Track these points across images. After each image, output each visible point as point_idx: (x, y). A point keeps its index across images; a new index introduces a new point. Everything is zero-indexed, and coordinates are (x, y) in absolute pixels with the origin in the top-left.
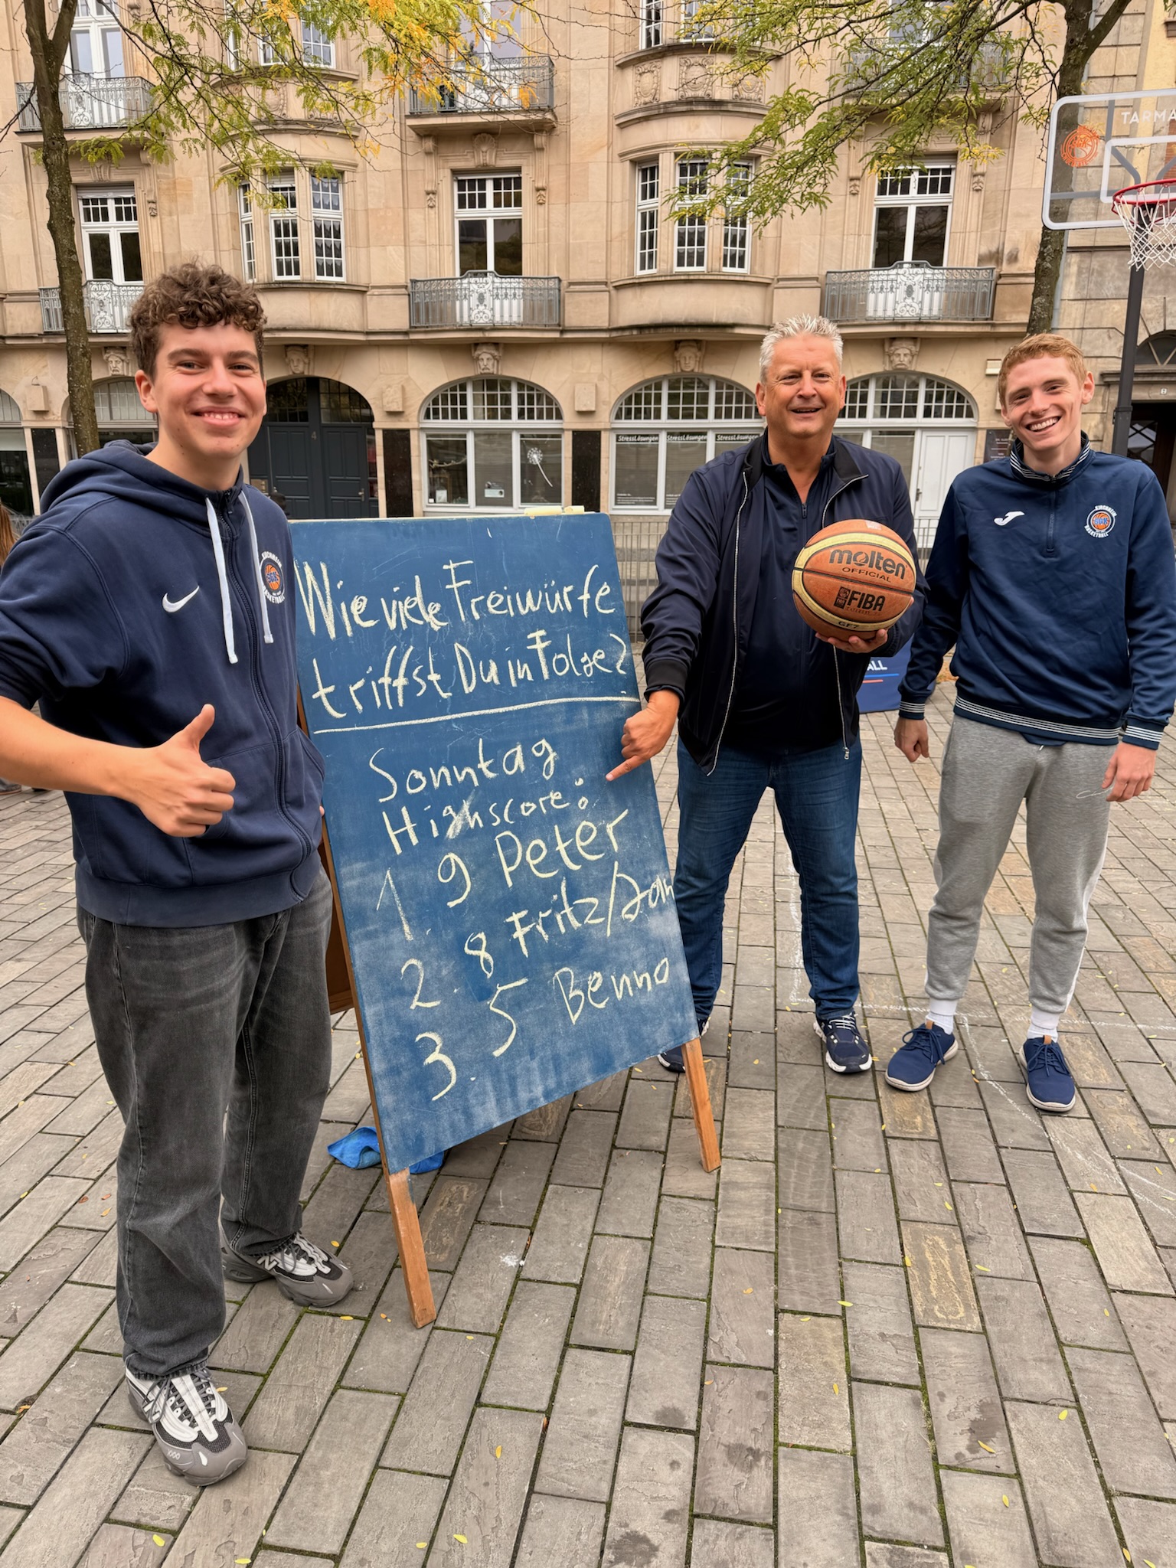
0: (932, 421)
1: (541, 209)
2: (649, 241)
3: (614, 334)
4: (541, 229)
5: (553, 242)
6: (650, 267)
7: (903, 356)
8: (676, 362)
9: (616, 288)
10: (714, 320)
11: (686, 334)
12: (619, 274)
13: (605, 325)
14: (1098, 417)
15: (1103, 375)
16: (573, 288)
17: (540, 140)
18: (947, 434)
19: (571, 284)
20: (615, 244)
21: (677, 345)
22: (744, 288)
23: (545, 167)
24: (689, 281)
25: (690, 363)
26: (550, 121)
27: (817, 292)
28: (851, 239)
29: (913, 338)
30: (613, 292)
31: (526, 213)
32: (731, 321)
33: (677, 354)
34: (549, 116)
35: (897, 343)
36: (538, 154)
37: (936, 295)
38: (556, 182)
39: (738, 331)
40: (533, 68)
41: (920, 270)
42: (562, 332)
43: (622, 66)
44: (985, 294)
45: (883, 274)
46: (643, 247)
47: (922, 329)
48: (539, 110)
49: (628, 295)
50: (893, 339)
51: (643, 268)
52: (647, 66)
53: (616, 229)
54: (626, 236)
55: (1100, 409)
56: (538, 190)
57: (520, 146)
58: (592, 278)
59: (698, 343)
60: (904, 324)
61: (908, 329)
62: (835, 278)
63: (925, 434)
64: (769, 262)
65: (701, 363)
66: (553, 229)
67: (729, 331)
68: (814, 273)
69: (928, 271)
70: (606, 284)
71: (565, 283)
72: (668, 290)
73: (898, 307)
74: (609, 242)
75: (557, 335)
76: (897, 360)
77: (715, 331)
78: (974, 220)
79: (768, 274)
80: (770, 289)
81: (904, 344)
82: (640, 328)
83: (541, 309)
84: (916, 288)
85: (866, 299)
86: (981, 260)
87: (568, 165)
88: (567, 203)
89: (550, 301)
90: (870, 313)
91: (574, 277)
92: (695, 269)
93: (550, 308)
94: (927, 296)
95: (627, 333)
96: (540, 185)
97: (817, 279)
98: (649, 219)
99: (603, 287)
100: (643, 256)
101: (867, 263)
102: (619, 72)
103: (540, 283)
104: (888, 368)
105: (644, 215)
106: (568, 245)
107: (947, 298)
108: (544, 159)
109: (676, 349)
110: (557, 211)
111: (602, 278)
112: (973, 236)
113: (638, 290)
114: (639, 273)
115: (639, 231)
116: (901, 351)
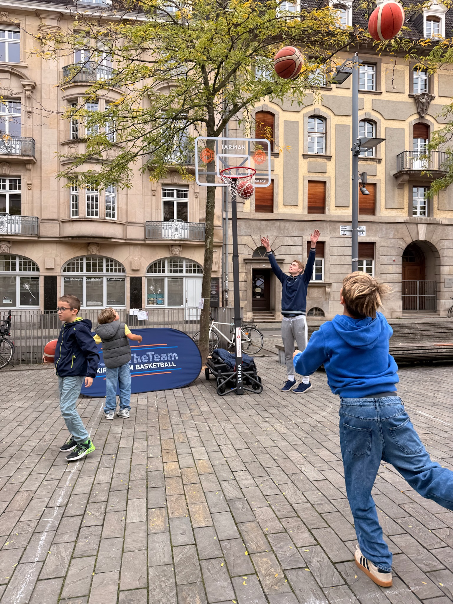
0: (189, 275)
1: (30, 191)
2: (75, 206)
3: (61, 239)
4: (30, 199)
5: (35, 204)
6: (76, 215)
7: (177, 251)
8: (88, 250)
9: (62, 222)
10: (103, 236)
11: (91, 240)
12: (63, 217)
13: (58, 236)
14: (244, 274)
15: (244, 260)
16: (43, 221)
17: (29, 166)
18: (195, 279)
19: (42, 220)
20: (62, 206)
21: (89, 244)
22: (114, 225)
23: (31, 176)
24: (92, 221)
25: (94, 251)
26: (32, 160)
27: (143, 228)
28: (154, 210)
29: (180, 245)
30: (61, 224)
31: (23, 192)
32: (110, 236)
33: (89, 248)
34: (32, 158)
35: (174, 247)
36: (28, 172)
37: (186, 231)
38: (36, 182)
39: (113, 240)
40: (26, 141)
41: (180, 223)
42: (39, 237)
43: (63, 144)
44: (202, 232)
45: (167, 223)
46: (73, 208)
47: (182, 242)
48: (28, 156)
49: (67, 225)
50: (172, 245)
51: (73, 215)
52: (73, 145)
53: (62, 201)
54: (66, 203)
55: (245, 271)
56: (28, 184)
57: (20, 168)
58: (51, 218)
59: (97, 244)
60: (175, 240)
61: (177, 242)
62: (149, 223)
63: (187, 279)
64: (124, 216)
65: (99, 251)
66: (35, 199)
67: (109, 240)
68: (141, 221)
69: (183, 223)
70: (58, 220)
71: (40, 220)
72: (84, 223)
73: (173, 235)
74: (59, 205)
75: (36, 239)
76: (174, 253)
77: (104, 240)
78: (197, 207)
79: (124, 221)
80: (125, 226)
81: (177, 247)
82: (72, 237)
83: (29, 229)
84: (179, 228)
85: (161, 231)
86: (200, 220)
87: (41, 177)
88: (41, 190)
89: (33, 226)
90: (163, 236)
91: (43, 217)
92: (95, 217)
93: (33, 228)
94: (183, 231)
95: (67, 239)
96: (29, 183)
97: (143, 223)
98: (75, 198)
99: (57, 222)
100: (73, 211)
101: (161, 219)
102: (62, 146)
103: (29, 219)
104: (171, 256)
105: (73, 197)
106: (41, 206)
107: (190, 233)
108: (31, 174)
109: (88, 246)
110: (36, 193)
111: (56, 218)
112: (197, 212)
113: (71, 223)
114: (72, 217)
115: (71, 202)
116: (175, 250)
